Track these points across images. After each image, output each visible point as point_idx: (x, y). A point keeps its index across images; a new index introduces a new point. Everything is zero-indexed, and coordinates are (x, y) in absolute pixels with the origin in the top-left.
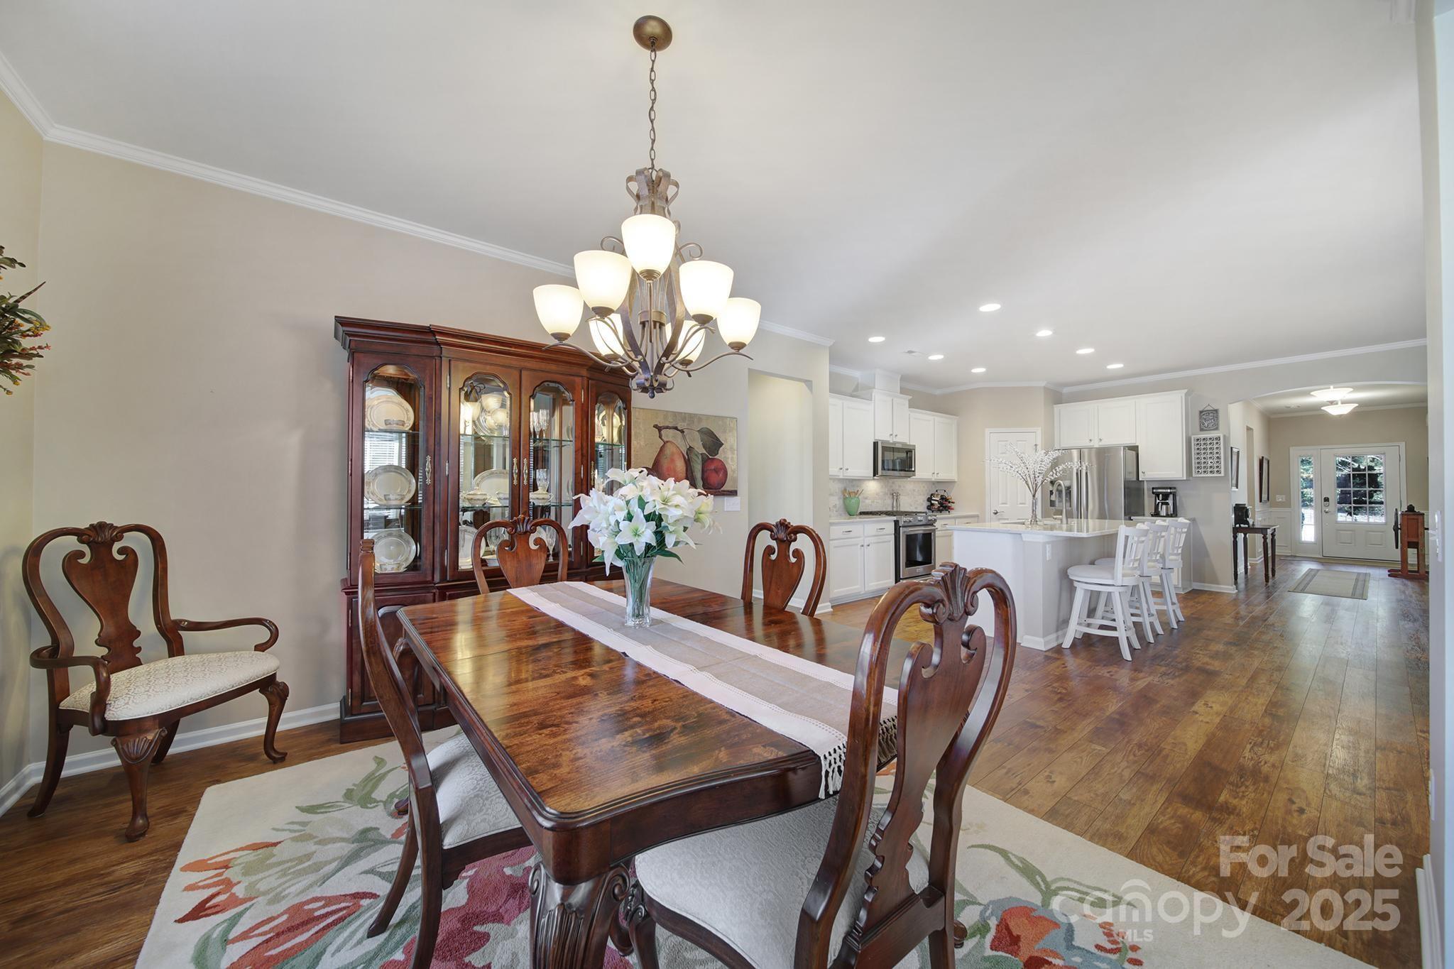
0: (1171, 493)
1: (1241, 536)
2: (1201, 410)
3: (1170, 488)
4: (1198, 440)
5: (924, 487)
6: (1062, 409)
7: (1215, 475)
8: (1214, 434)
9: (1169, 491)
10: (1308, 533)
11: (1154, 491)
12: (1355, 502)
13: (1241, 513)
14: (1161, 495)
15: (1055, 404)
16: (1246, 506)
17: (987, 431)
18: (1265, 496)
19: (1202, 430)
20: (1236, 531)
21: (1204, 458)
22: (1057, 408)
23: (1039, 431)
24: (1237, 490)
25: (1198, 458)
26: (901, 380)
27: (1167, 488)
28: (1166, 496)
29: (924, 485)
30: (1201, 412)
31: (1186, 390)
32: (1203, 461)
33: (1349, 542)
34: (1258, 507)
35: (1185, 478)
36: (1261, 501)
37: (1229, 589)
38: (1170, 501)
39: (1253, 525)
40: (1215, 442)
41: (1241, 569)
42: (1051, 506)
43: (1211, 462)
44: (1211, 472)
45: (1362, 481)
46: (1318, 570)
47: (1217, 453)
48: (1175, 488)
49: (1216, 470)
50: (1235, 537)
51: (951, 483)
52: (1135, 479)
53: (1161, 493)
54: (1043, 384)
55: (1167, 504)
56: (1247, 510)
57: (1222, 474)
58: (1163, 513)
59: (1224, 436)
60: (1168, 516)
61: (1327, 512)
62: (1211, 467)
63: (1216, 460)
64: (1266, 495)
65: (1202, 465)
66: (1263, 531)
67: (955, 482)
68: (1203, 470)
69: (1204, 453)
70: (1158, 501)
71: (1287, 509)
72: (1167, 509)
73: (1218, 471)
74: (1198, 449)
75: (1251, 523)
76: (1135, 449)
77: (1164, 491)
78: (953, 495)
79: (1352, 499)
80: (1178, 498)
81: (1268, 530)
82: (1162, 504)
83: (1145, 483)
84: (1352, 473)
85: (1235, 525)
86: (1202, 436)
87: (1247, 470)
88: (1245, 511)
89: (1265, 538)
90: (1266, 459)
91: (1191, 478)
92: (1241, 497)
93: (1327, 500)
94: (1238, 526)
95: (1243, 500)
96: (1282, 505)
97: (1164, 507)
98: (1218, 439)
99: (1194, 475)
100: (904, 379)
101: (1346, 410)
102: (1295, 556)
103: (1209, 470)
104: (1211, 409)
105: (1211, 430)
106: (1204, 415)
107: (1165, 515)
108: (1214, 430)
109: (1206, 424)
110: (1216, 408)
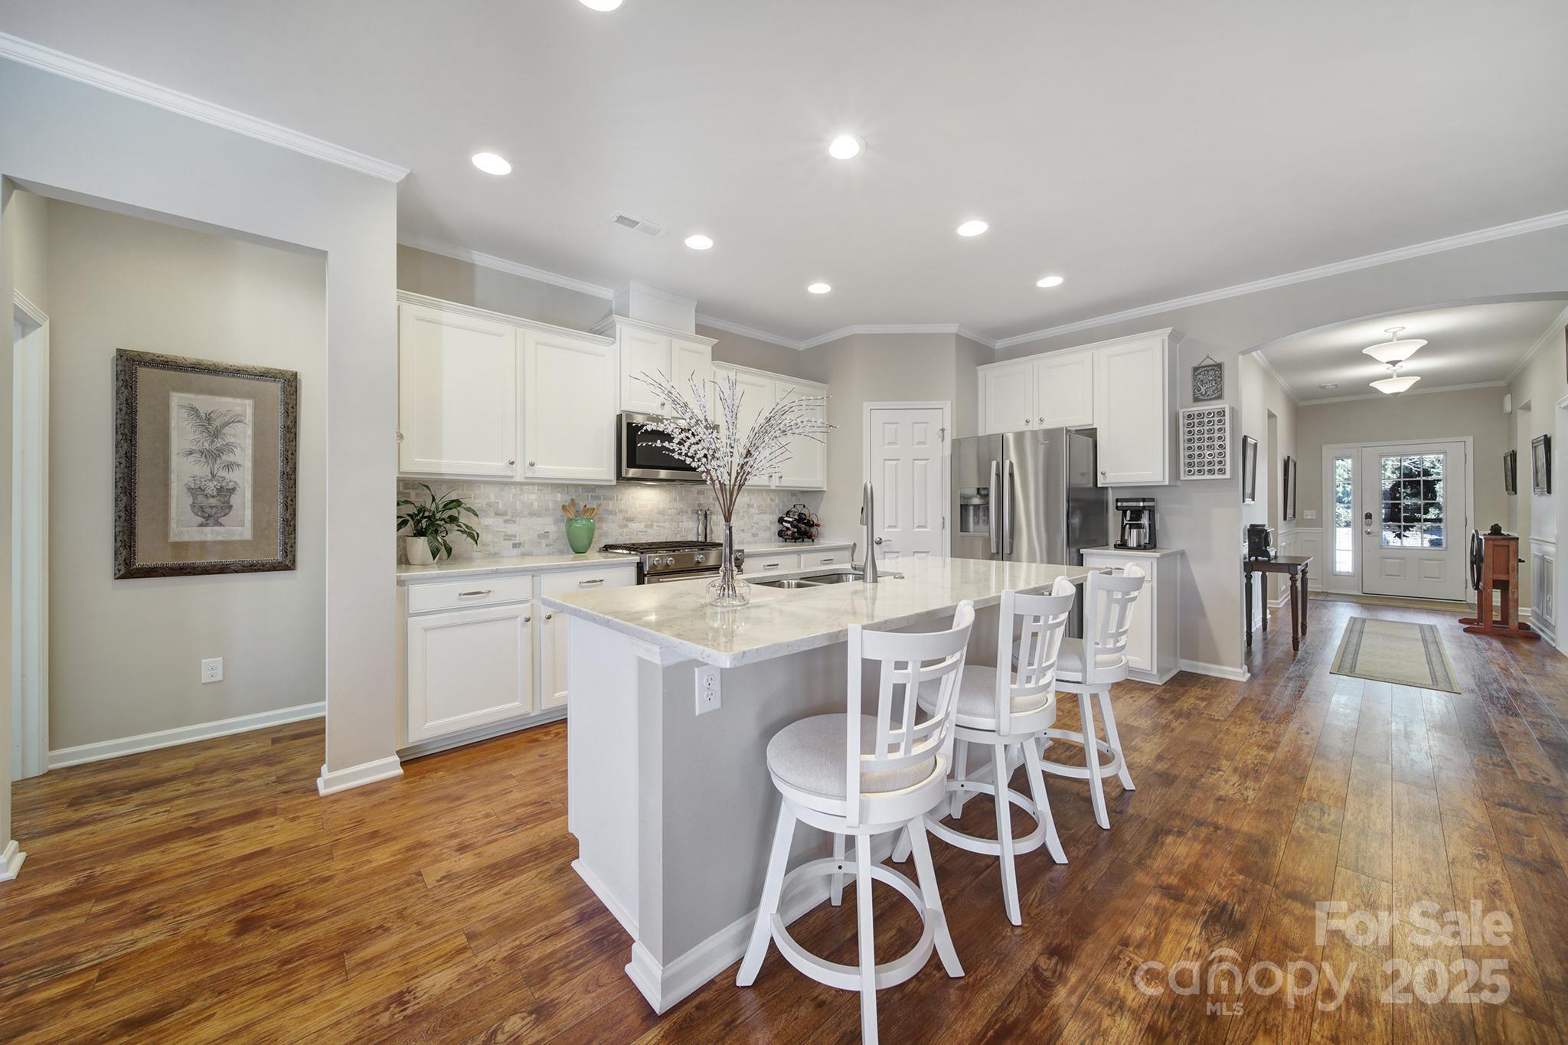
0: (1144, 507)
1: (1257, 576)
2: (1196, 365)
3: (1144, 500)
4: (1189, 416)
5: (772, 500)
6: (988, 374)
7: (1217, 476)
8: (1214, 406)
9: (1141, 504)
10: (1344, 561)
11: (1119, 504)
12: (1406, 519)
13: (1258, 537)
14: (1128, 512)
15: (978, 365)
16: (1266, 528)
17: (867, 406)
18: (1290, 512)
19: (1196, 400)
20: (1249, 568)
21: (1199, 448)
22: (983, 371)
23: (947, 406)
24: (1253, 502)
25: (1189, 448)
26: (696, 311)
27: (1138, 500)
28: (1137, 514)
29: (772, 496)
30: (1195, 369)
31: (1169, 330)
32: (1197, 452)
33: (1397, 574)
34: (1282, 527)
35: (1167, 483)
36: (1285, 519)
37: (1238, 673)
38: (1145, 521)
39: (1276, 557)
40: (1216, 419)
41: (1257, 623)
42: (961, 531)
43: (1210, 455)
44: (1210, 471)
45: (1414, 490)
46: (1364, 621)
47: (1220, 438)
48: (1153, 500)
49: (1217, 467)
50: (1249, 578)
51: (816, 494)
52: (1091, 485)
53: (1128, 508)
54: (952, 328)
55: (1139, 527)
56: (1267, 534)
57: (1228, 475)
58: (1133, 543)
59: (1232, 409)
60: (1139, 547)
61: (1369, 533)
62: (1209, 463)
63: (1217, 451)
64: (1292, 511)
65: (1196, 460)
66: (1290, 567)
67: (823, 492)
68: (1196, 468)
69: (1199, 439)
70: (1125, 522)
71: (1318, 530)
72: (1139, 535)
73: (1220, 470)
74: (1190, 432)
75: (1272, 554)
76: (1092, 433)
77: (1134, 504)
78: (821, 513)
79: (1403, 515)
80: (1158, 516)
81: (1299, 567)
82: (1131, 526)
83: (1110, 491)
84: (1402, 480)
85: (1250, 557)
86: (1197, 409)
87: (1265, 476)
88: (1263, 536)
89: (1293, 580)
90: (1293, 461)
91: (1178, 483)
92: (1258, 513)
93: (1369, 516)
94: (1253, 558)
95: (1261, 518)
96: (1310, 523)
97: (1134, 532)
98: (1222, 413)
99: (1182, 478)
100: (702, 308)
101: (1402, 386)
102: (1328, 593)
103: (1206, 468)
104: (1212, 363)
105: (1211, 399)
106: (1200, 374)
107: (1135, 546)
108: (1215, 398)
109: (1203, 390)
110: (1219, 361)
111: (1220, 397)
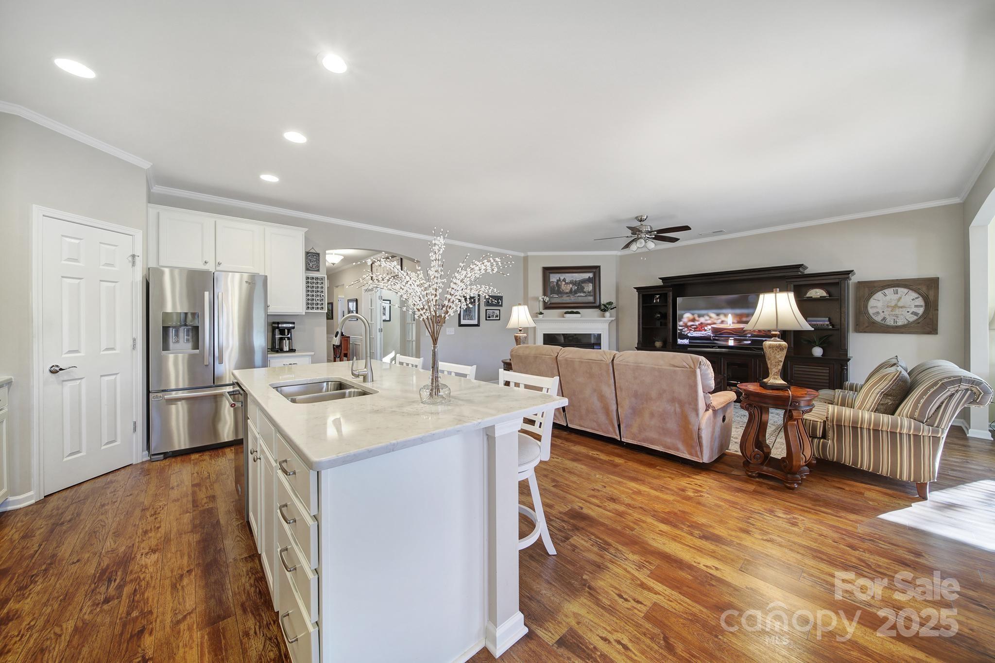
0: (292, 327)
2: (308, 251)
4: (308, 278)
6: (162, 214)
7: (320, 311)
8: (319, 275)
14: (286, 330)
17: (38, 210)
19: (307, 269)
21: (313, 296)
23: (139, 234)
25: (308, 295)
27: (283, 323)
28: (289, 331)
30: (307, 253)
31: (306, 230)
32: (312, 298)
35: (304, 314)
38: (292, 336)
40: (320, 281)
43: (318, 300)
44: (317, 308)
47: (322, 292)
48: (292, 323)
49: (320, 307)
53: (285, 327)
54: (145, 165)
57: (325, 311)
62: (317, 304)
63: (321, 298)
65: (312, 302)
68: (312, 306)
69: (313, 291)
73: (322, 308)
74: (308, 286)
76: (264, 278)
77: (288, 325)
86: (311, 275)
98: (323, 279)
103: (316, 306)
104: (315, 252)
105: (314, 271)
106: (309, 256)
107: (288, 350)
108: (316, 271)
109: (311, 265)
110: (318, 252)
111: (318, 270)
